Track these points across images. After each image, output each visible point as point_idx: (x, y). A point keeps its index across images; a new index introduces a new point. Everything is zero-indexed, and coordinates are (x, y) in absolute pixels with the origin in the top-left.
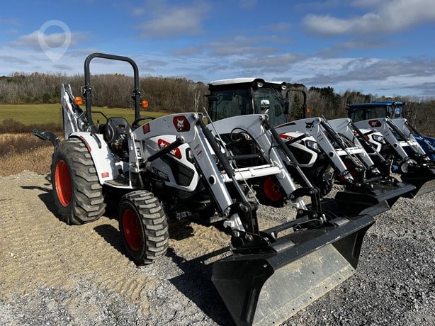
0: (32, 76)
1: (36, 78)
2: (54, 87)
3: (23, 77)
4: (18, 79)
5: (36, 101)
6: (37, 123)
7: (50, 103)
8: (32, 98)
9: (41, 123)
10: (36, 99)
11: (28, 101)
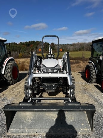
0: (77, 44)
1: (78, 44)
2: (82, 46)
3: (75, 44)
4: (74, 45)
5: (77, 51)
6: (76, 57)
7: (81, 51)
8: (76, 50)
9: (77, 57)
10: (77, 50)
11: (75, 51)
